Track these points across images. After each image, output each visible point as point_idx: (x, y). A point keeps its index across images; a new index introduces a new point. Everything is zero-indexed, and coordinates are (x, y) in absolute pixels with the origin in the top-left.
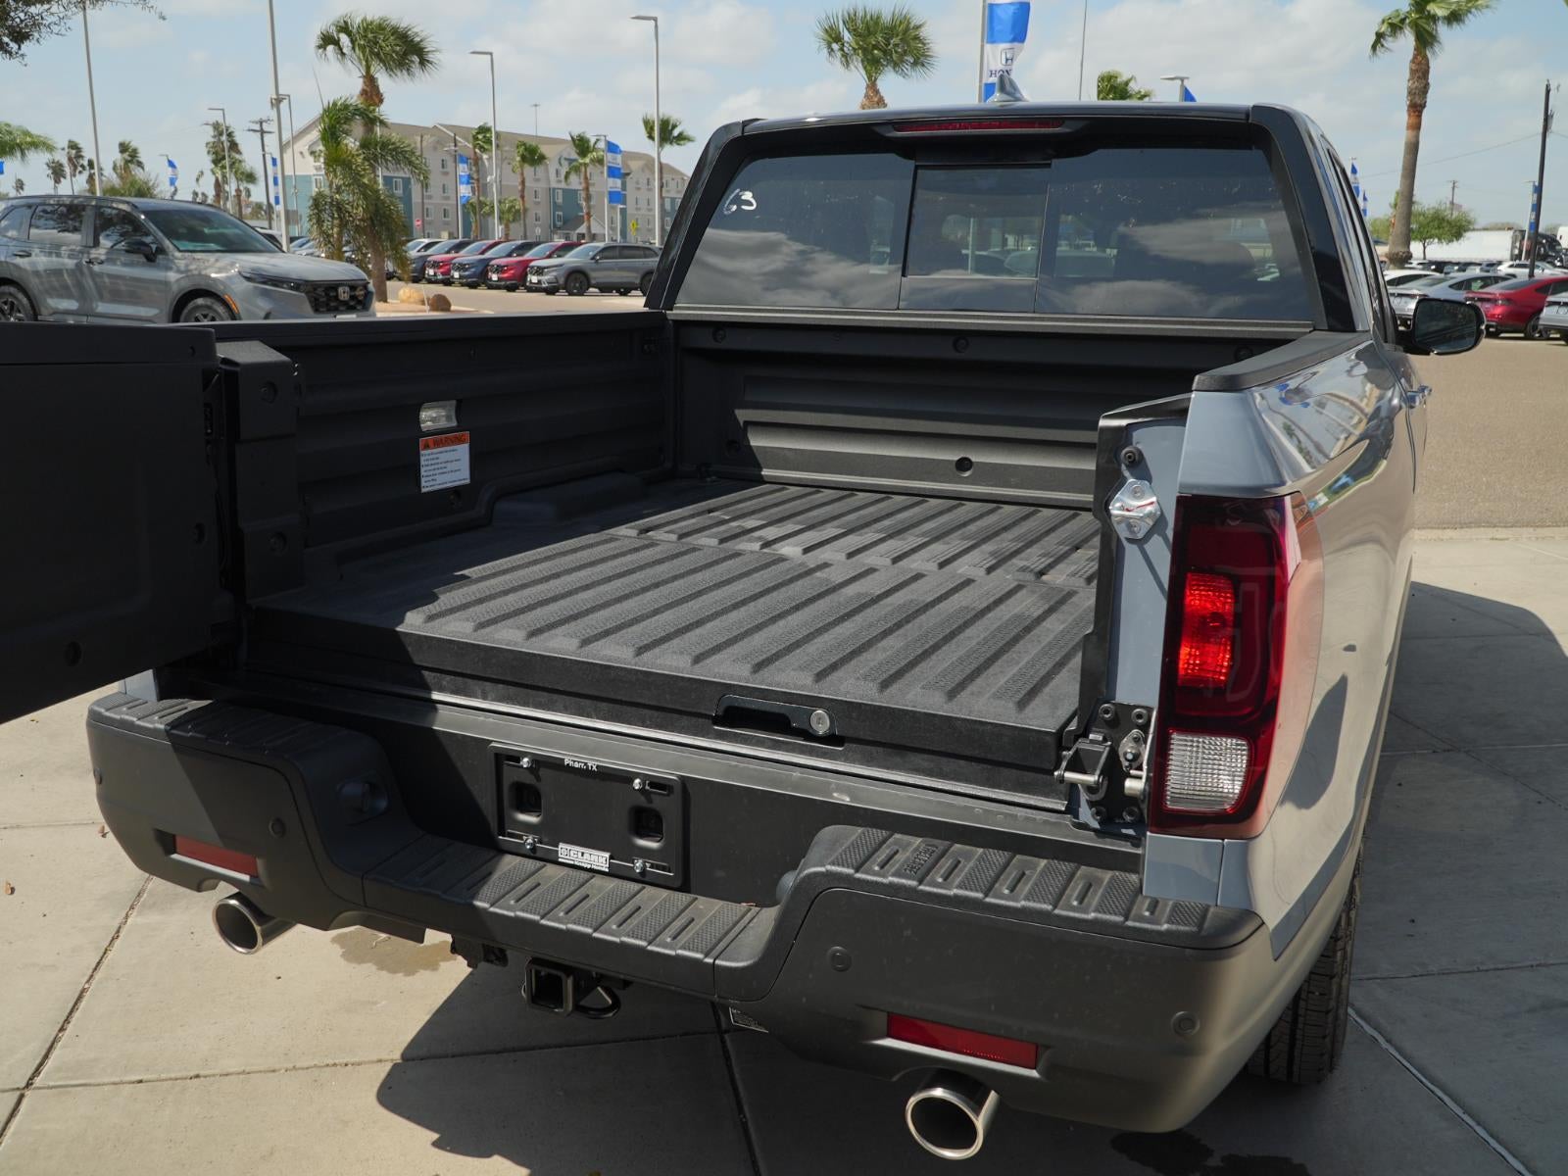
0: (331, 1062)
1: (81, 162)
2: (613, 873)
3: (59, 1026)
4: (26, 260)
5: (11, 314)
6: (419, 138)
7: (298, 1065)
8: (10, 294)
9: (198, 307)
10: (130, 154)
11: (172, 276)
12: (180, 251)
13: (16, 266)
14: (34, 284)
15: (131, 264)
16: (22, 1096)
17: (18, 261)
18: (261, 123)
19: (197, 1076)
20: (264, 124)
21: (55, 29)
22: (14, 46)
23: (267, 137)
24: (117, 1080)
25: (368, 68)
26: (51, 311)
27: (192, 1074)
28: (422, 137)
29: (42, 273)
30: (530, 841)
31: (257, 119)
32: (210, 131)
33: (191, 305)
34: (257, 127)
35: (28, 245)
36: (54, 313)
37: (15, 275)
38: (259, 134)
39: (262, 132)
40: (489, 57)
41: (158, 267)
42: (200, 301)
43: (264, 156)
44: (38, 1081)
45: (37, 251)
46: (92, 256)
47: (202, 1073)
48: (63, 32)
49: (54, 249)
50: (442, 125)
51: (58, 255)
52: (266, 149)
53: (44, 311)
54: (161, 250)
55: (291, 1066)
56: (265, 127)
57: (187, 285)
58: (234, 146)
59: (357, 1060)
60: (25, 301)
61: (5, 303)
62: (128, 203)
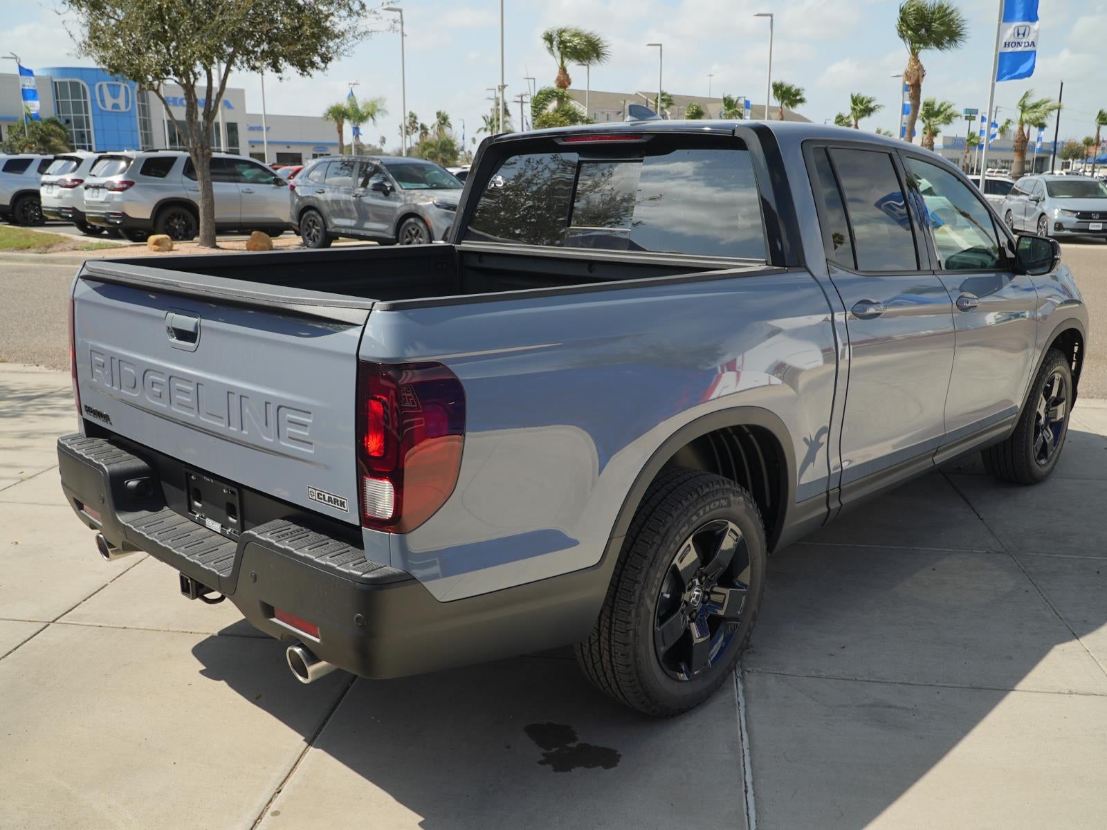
0: (185, 630)
1: (416, 125)
2: (223, 534)
3: (84, 598)
4: (322, 195)
5: (313, 227)
6: (623, 102)
7: (170, 629)
8: (313, 215)
9: (410, 224)
10: (443, 120)
11: (398, 204)
12: (403, 189)
13: (317, 199)
14: (325, 209)
15: (377, 197)
16: (48, 625)
17: (318, 196)
18: (522, 97)
19: (125, 628)
20: (523, 97)
21: (346, 53)
22: (323, 65)
23: (524, 105)
24: (91, 624)
25: (562, 62)
26: (334, 226)
27: (123, 626)
28: (625, 101)
29: (329, 202)
30: (198, 516)
31: (519, 94)
32: (492, 104)
33: (407, 221)
34: (519, 99)
35: (324, 185)
36: (335, 227)
37: (316, 204)
38: (520, 104)
39: (522, 102)
40: (659, 47)
41: (390, 199)
42: (412, 220)
43: (522, 118)
44: (58, 621)
45: (328, 189)
46: (356, 193)
47: (127, 627)
48: (350, 54)
49: (337, 187)
50: (640, 92)
51: (339, 192)
52: (524, 113)
53: (330, 226)
54: (393, 189)
55: (167, 629)
56: (525, 99)
57: (405, 209)
58: (506, 112)
59: (197, 631)
60: (320, 219)
61: (311, 221)
62: (378, 159)
